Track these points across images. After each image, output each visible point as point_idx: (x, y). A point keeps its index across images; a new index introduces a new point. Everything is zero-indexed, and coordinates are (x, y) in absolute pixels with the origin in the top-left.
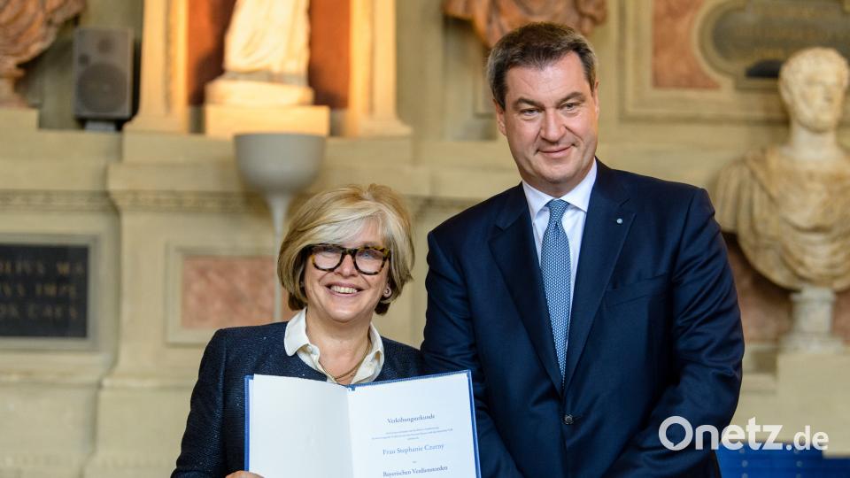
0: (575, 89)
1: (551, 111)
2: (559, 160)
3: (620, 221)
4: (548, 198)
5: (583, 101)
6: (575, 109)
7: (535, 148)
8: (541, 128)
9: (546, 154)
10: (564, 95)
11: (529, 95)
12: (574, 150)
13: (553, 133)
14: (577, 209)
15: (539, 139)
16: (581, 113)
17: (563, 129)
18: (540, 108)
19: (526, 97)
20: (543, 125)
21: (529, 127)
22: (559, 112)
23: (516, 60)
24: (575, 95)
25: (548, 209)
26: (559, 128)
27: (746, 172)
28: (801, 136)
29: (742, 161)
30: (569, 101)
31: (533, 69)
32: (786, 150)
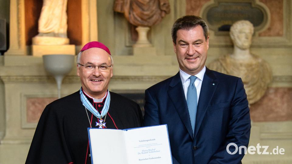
0: (200, 38)
1: (191, 45)
2: (193, 63)
4: (190, 76)
5: (202, 42)
6: (199, 45)
7: (185, 57)
8: (187, 51)
9: (188, 60)
10: (195, 40)
11: (183, 39)
12: (198, 59)
13: (191, 53)
14: (200, 80)
15: (186, 54)
16: (201, 46)
17: (195, 51)
18: (187, 44)
20: (188, 50)
21: (183, 50)
22: (194, 46)
23: (180, 27)
24: (199, 40)
25: (190, 80)
26: (193, 51)
27: (219, 64)
28: (238, 51)
29: (217, 60)
30: (197, 42)
31: (186, 30)
32: (232, 56)
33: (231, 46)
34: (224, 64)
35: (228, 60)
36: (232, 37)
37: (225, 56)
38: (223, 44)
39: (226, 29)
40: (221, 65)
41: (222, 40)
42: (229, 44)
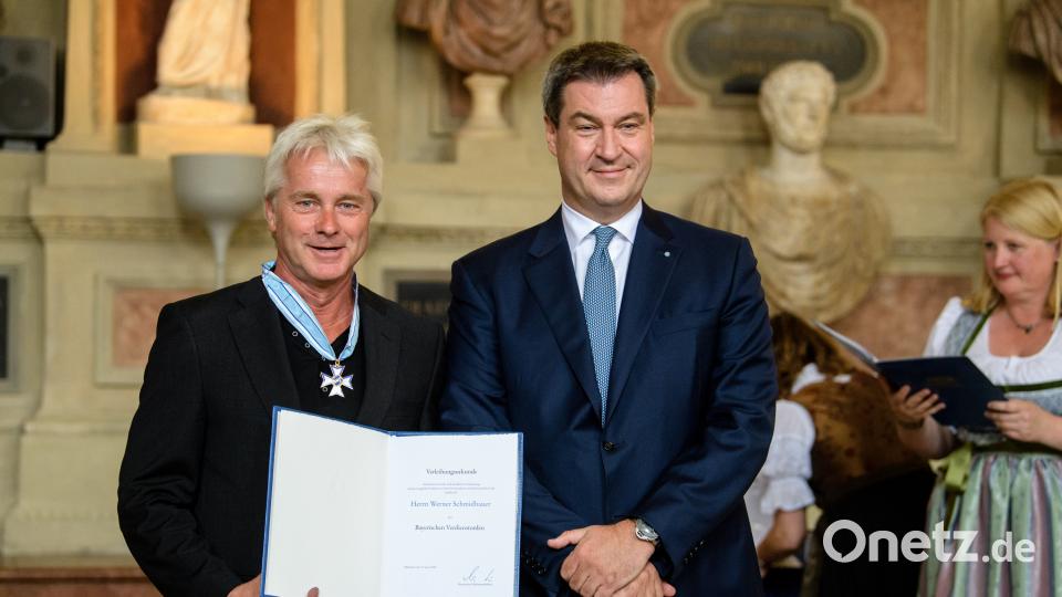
0: (636, 109)
1: (608, 129)
2: (612, 181)
3: (667, 254)
4: (595, 225)
5: (642, 123)
6: (634, 130)
7: (588, 167)
8: (597, 146)
9: (599, 174)
10: (624, 114)
11: (587, 109)
12: (629, 172)
13: (610, 153)
14: (625, 239)
15: (593, 157)
16: (638, 135)
17: (620, 149)
18: (598, 124)
19: (584, 111)
20: (600, 143)
21: (585, 144)
22: (617, 131)
23: (576, 73)
24: (636, 115)
25: (594, 237)
26: (616, 147)
27: (724, 196)
28: (783, 158)
29: (719, 185)
30: (629, 121)
31: (595, 84)
32: (766, 173)
33: (761, 141)
34: (740, 199)
35: (755, 184)
36: (766, 113)
37: (742, 173)
38: (737, 133)
39: (746, 89)
40: (731, 199)
41: (732, 123)
42: (756, 134)
